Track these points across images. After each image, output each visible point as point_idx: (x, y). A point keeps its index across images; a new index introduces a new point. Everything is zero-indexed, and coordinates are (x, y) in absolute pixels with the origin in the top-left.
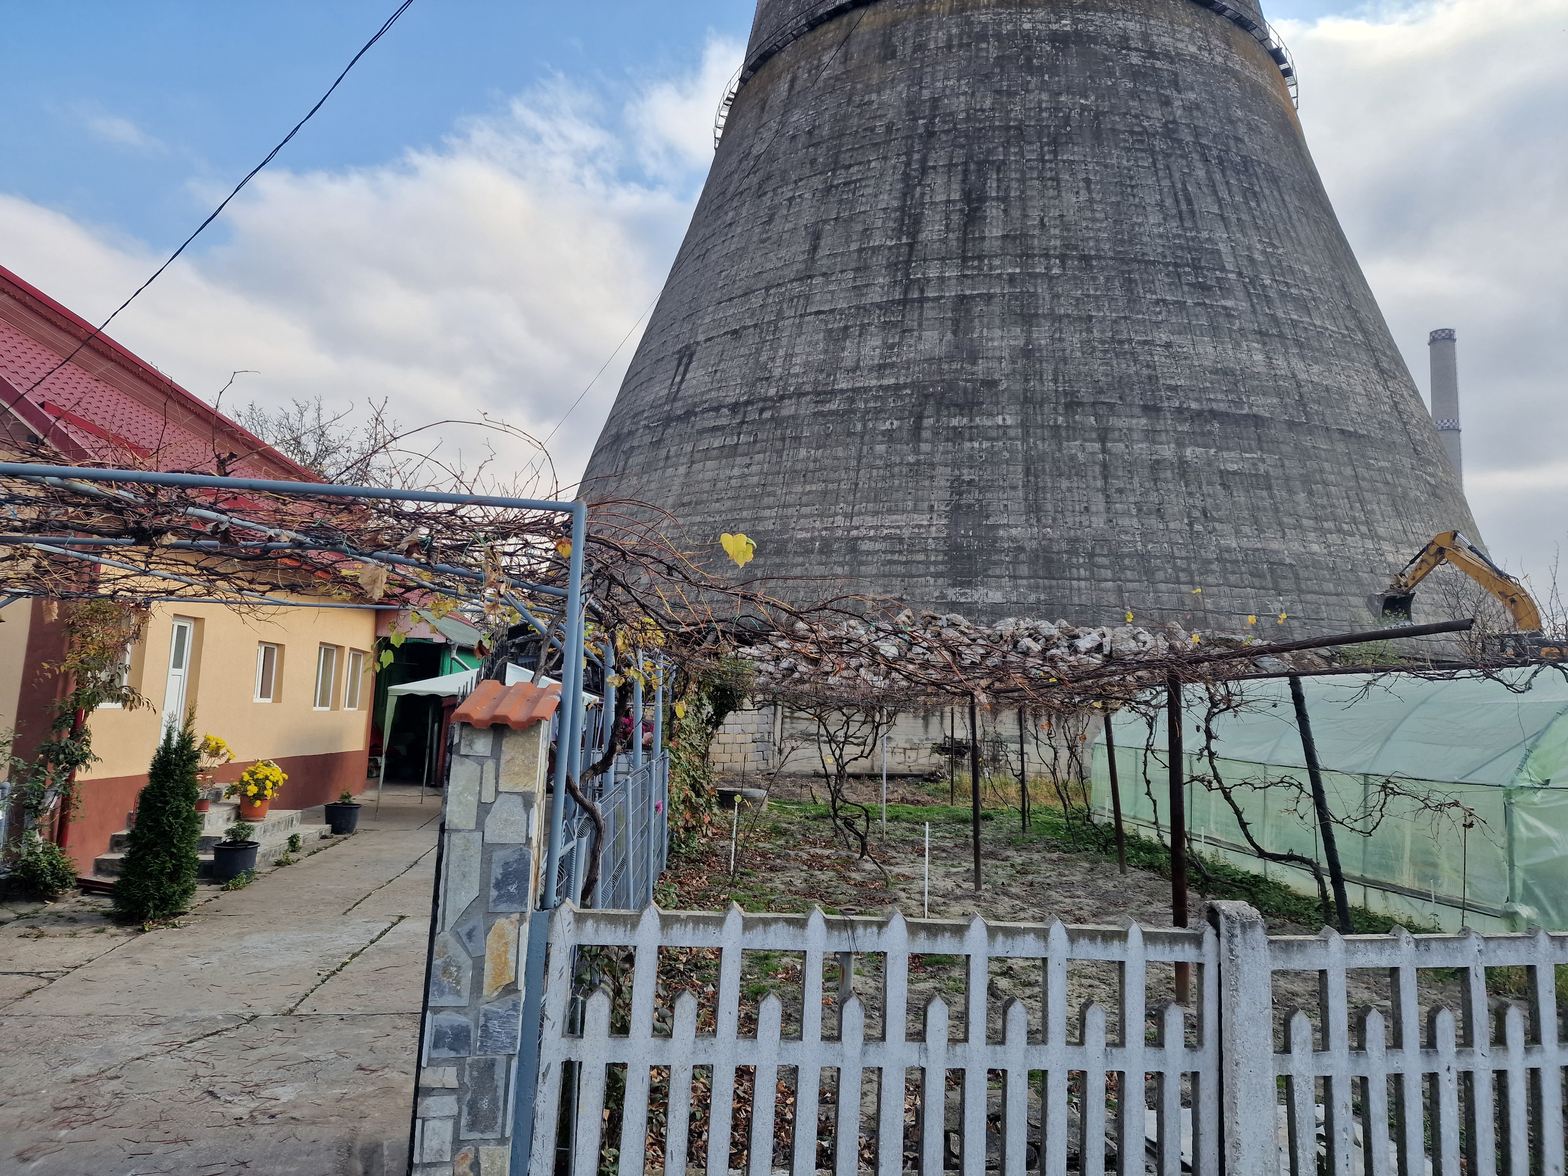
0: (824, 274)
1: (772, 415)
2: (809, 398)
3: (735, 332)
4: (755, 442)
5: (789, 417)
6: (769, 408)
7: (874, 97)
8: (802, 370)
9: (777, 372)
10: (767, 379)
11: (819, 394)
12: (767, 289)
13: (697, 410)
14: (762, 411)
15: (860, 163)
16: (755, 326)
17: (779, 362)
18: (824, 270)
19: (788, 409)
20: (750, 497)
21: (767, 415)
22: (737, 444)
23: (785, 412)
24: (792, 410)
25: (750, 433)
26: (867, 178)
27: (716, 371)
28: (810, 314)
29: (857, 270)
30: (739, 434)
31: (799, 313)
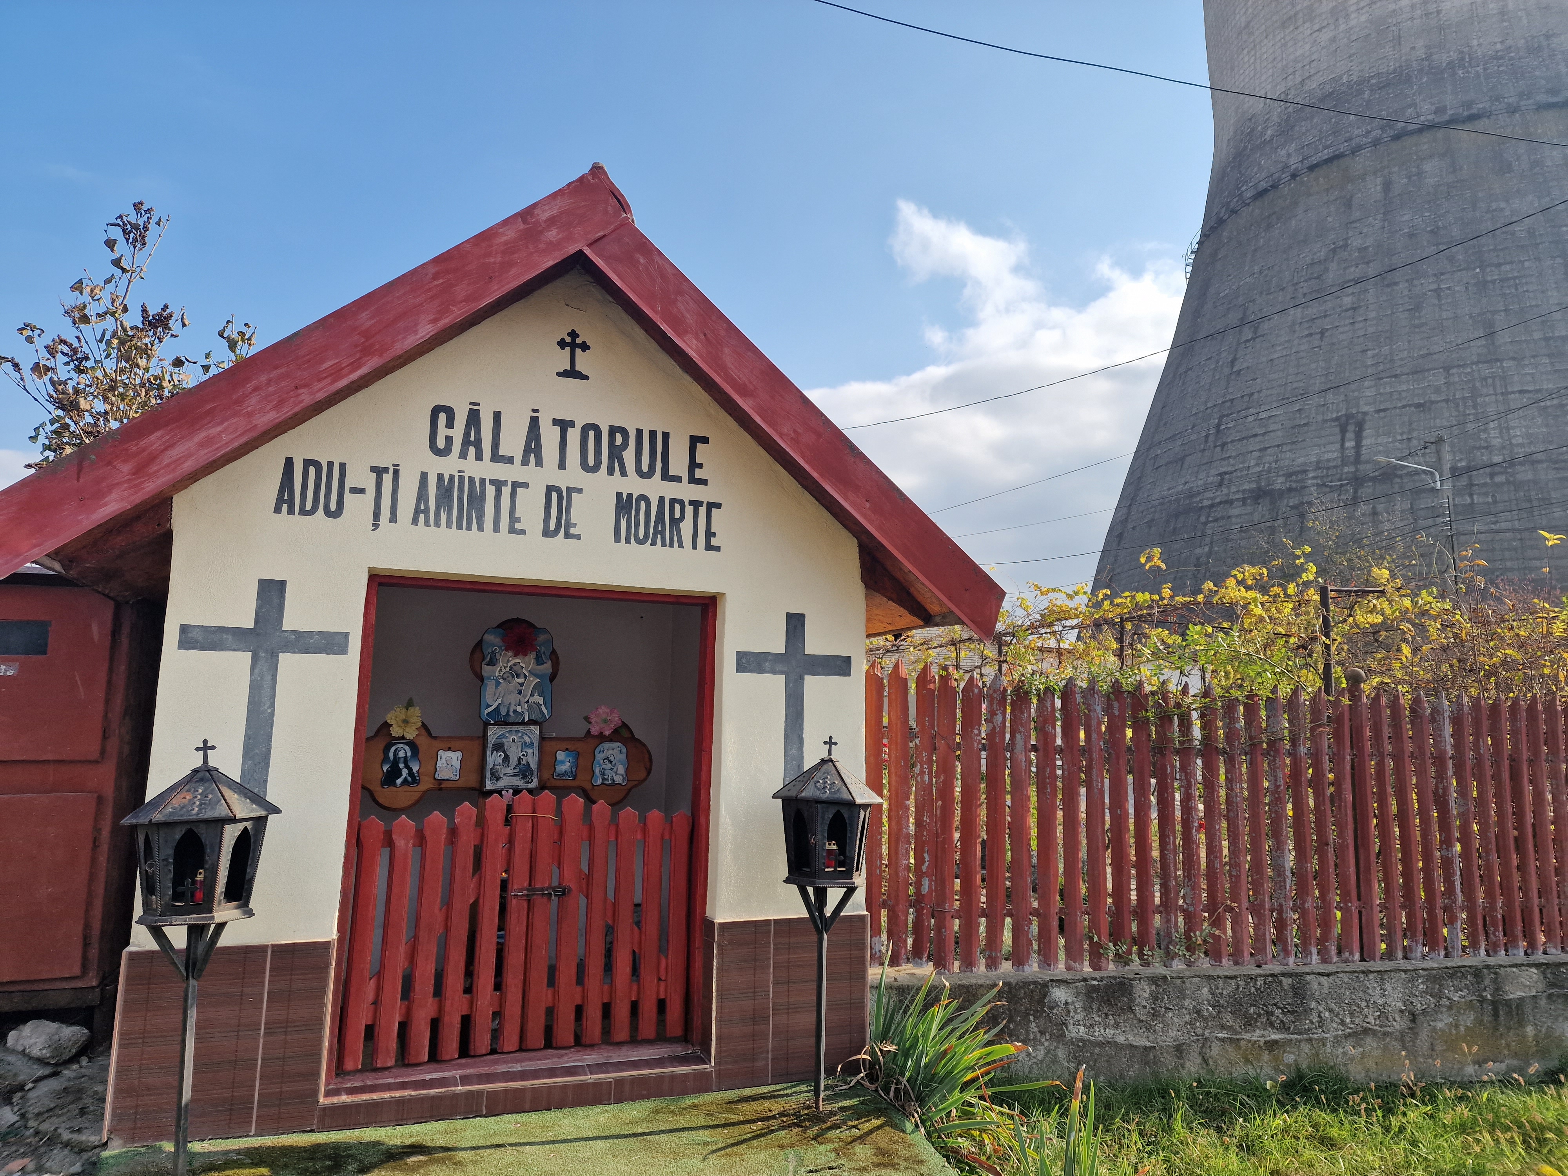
0: (1514, 359)
1: (1507, 479)
2: (1545, 465)
3: (1418, 406)
4: (1495, 502)
5: (1529, 481)
6: (1502, 473)
7: (1503, 205)
8: (1526, 441)
9: (1497, 442)
10: (1486, 448)
11: (1556, 462)
12: (1447, 369)
13: (1399, 472)
14: (1492, 475)
15: (1511, 263)
16: (1447, 401)
17: (1493, 433)
18: (1511, 354)
19: (1525, 474)
20: (1509, 549)
21: (1499, 479)
22: (1472, 504)
23: (1520, 477)
24: (1530, 476)
25: (1486, 494)
26: (1525, 276)
27: (1409, 439)
28: (1513, 393)
29: (1550, 356)
30: (1471, 495)
31: (1499, 391)
